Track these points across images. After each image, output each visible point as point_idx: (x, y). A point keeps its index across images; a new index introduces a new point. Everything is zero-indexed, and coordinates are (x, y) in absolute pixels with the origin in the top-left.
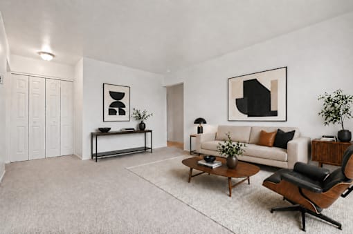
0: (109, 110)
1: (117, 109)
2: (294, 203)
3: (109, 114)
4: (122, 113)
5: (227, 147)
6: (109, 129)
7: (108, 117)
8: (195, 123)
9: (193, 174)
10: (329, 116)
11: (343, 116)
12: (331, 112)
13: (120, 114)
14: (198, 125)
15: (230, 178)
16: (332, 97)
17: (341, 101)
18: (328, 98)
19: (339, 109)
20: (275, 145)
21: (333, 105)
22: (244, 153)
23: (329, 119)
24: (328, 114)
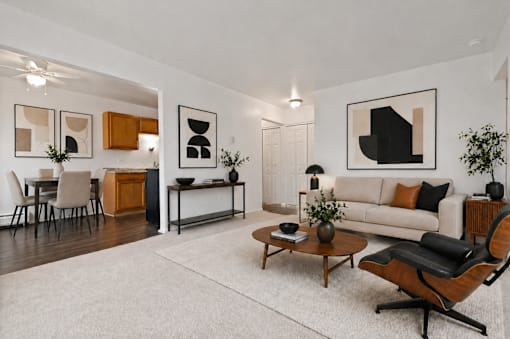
0: (188, 148)
1: (199, 148)
2: (413, 296)
3: (188, 156)
4: (206, 154)
5: (319, 209)
6: (193, 180)
7: (186, 161)
8: (307, 172)
9: (269, 253)
10: (475, 162)
11: (493, 163)
12: (478, 157)
13: (203, 157)
14: (311, 176)
15: (326, 257)
16: (478, 135)
17: (491, 141)
18: (474, 137)
19: (488, 153)
20: (418, 206)
21: (480, 147)
22: (343, 217)
23: (474, 166)
24: (473, 159)
